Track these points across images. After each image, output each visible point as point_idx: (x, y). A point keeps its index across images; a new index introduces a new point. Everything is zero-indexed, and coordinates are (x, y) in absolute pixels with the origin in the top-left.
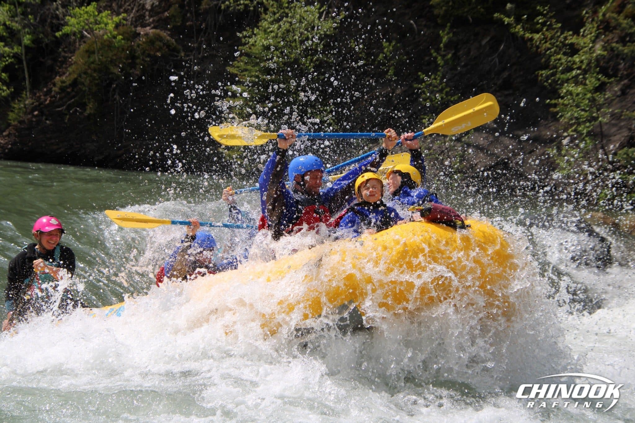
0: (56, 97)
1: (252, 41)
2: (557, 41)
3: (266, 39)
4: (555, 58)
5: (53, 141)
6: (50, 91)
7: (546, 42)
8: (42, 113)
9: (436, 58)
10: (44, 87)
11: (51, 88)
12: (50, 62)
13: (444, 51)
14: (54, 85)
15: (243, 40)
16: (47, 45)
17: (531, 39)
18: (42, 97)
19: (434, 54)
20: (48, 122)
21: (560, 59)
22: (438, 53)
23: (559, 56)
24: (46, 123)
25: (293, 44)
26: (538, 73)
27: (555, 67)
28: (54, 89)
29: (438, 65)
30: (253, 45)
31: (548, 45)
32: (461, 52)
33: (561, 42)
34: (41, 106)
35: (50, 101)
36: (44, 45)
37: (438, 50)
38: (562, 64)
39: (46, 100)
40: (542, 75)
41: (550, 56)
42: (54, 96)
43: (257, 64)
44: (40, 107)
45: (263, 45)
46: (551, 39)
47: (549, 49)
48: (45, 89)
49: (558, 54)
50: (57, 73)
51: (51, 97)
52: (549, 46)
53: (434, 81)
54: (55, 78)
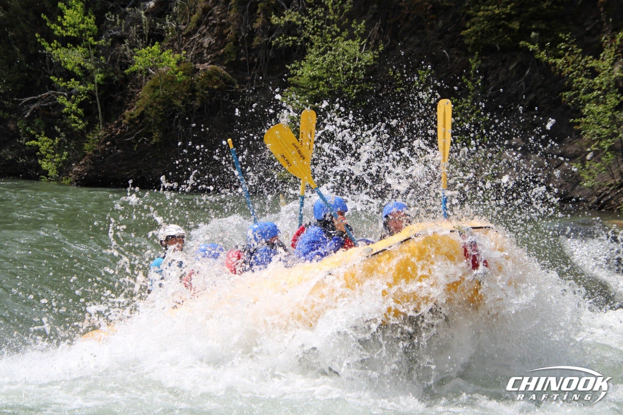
0: (125, 129)
1: (299, 72)
2: (579, 65)
3: (312, 70)
4: (577, 80)
5: (124, 168)
6: (120, 123)
7: (568, 66)
8: (113, 143)
9: (467, 83)
10: (115, 120)
11: (121, 121)
12: (119, 97)
13: (474, 77)
14: (124, 117)
15: (292, 71)
16: (117, 82)
17: (555, 64)
18: (114, 129)
19: (465, 80)
20: (119, 151)
21: (581, 82)
22: (468, 79)
23: (581, 79)
24: (117, 152)
25: (337, 75)
26: (562, 95)
27: (577, 89)
28: (123, 121)
29: (469, 90)
30: (300, 76)
31: (570, 69)
32: (490, 78)
33: (582, 66)
34: (113, 137)
35: (120, 132)
36: (114, 83)
37: (468, 76)
38: (583, 86)
39: (117, 131)
40: (565, 96)
41: (573, 79)
42: (124, 128)
43: (305, 93)
44: (111, 138)
45: (310, 76)
46: (573, 63)
47: (572, 72)
48: (116, 122)
49: (580, 76)
50: (126, 107)
51: (121, 129)
52: (572, 70)
53: (466, 104)
54: (124, 112)
